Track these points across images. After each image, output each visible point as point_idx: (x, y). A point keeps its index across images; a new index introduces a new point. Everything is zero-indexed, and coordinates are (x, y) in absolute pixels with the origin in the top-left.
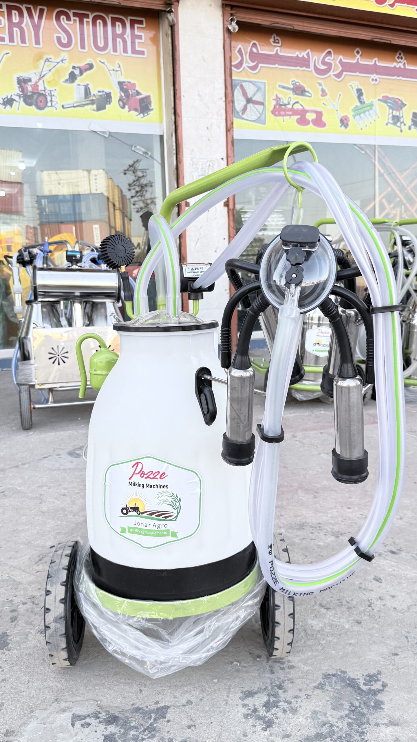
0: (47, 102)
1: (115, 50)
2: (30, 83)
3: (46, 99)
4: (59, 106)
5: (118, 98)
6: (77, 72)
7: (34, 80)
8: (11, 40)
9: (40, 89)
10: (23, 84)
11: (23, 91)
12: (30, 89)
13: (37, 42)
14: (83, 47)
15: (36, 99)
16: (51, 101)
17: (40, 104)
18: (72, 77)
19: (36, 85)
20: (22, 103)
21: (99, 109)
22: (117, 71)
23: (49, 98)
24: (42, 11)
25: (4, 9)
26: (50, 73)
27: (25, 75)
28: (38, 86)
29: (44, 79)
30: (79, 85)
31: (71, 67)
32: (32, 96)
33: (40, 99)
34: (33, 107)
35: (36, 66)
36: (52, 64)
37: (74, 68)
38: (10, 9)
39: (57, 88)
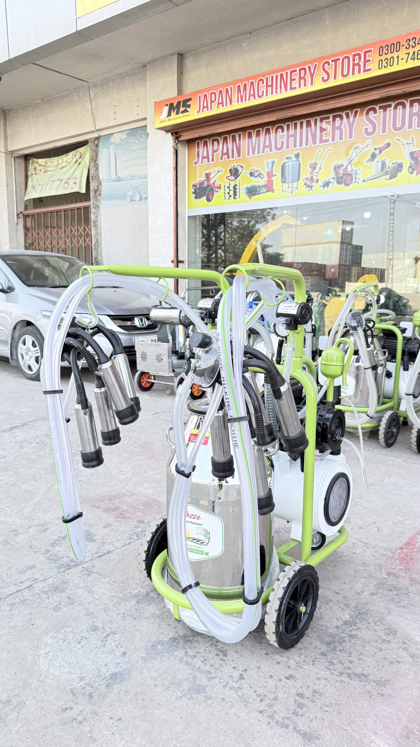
0: (352, 179)
1: (410, 126)
2: (342, 168)
3: (352, 177)
4: (361, 181)
5: (408, 166)
6: (377, 152)
7: (345, 166)
8: (333, 139)
9: (348, 171)
10: (337, 169)
11: (337, 175)
12: (342, 172)
13: (351, 137)
14: (384, 131)
15: (345, 180)
16: (356, 178)
17: (347, 182)
18: (373, 156)
19: (346, 168)
20: (335, 184)
21: (391, 178)
22: (410, 144)
23: (354, 177)
24: (356, 112)
25: (331, 119)
26: (357, 158)
27: (339, 163)
28: (347, 169)
29: (352, 163)
30: (377, 162)
31: (373, 149)
32: (342, 177)
33: (348, 178)
34: (343, 185)
35: (347, 154)
36: (359, 150)
37: (375, 149)
38: (334, 118)
39: (361, 168)
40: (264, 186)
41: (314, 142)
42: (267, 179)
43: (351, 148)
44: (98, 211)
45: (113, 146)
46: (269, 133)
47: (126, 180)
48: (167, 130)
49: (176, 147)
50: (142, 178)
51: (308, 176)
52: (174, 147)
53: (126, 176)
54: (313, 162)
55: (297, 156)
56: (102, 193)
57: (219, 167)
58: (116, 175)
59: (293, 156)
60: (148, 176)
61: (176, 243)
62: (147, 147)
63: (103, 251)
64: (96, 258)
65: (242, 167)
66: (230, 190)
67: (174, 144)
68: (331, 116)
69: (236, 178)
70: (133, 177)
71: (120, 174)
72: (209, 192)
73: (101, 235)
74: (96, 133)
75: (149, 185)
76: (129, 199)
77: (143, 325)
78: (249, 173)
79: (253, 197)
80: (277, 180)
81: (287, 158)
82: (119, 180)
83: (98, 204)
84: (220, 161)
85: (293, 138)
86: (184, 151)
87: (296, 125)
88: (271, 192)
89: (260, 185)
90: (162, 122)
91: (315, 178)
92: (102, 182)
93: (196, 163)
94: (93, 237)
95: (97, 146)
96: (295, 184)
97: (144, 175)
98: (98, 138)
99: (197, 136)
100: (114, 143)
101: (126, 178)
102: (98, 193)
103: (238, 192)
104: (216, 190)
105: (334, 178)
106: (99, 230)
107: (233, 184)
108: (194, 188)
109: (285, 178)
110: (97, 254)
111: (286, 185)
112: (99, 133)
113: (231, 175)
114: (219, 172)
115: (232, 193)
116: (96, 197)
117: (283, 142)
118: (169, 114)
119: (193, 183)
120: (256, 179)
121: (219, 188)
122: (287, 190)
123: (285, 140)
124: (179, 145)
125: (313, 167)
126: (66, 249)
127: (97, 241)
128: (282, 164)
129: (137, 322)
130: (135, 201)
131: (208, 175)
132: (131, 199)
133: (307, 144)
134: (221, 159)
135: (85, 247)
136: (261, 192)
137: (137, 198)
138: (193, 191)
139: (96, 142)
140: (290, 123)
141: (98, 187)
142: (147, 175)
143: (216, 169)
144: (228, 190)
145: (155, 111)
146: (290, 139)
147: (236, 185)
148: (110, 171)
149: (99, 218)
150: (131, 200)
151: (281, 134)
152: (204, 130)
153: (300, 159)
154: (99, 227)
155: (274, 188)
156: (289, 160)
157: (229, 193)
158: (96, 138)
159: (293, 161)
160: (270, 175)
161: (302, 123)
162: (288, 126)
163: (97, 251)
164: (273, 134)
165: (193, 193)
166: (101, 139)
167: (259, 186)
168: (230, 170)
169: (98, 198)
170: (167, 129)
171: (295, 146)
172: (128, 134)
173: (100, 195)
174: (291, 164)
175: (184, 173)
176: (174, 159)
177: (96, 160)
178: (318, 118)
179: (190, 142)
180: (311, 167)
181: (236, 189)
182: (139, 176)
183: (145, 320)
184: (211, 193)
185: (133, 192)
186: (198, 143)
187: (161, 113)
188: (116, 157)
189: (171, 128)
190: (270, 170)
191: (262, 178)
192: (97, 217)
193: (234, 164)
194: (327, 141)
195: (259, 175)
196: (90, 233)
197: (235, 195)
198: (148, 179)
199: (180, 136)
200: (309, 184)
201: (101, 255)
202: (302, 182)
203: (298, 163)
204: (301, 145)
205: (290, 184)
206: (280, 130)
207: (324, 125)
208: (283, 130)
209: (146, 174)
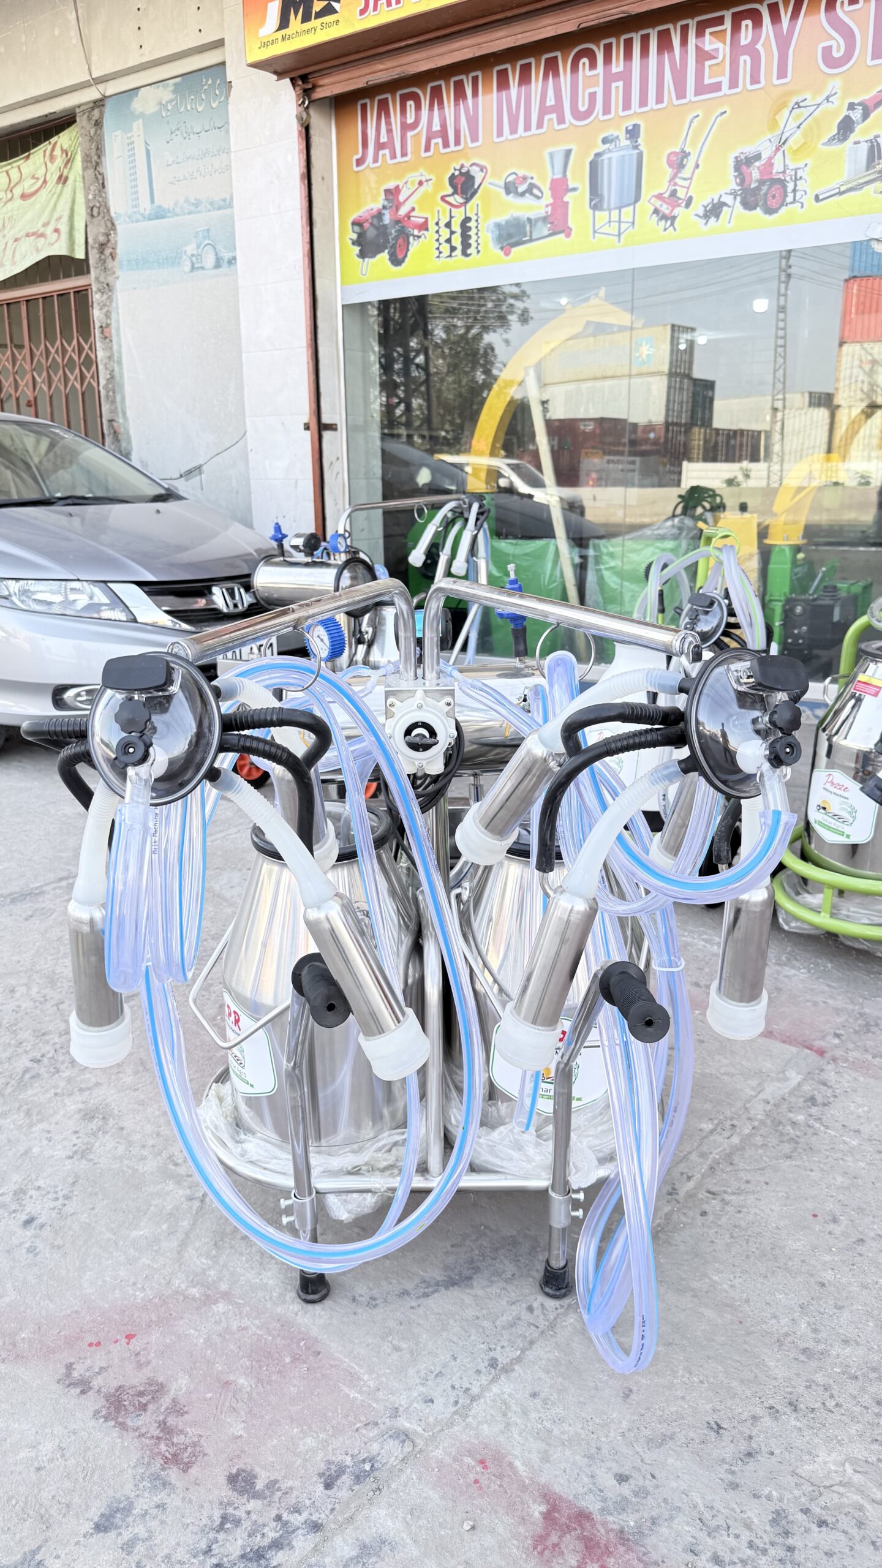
0: (786, 195)
2: (757, 164)
3: (785, 187)
4: (809, 200)
6: (856, 115)
7: (765, 156)
8: (734, 83)
9: (774, 171)
10: (744, 168)
11: (742, 183)
12: (756, 175)
13: (782, 74)
15: (766, 195)
16: (794, 191)
17: (772, 203)
18: (846, 127)
19: (770, 164)
20: (739, 208)
23: (790, 186)
25: (728, 24)
26: (799, 132)
27: (749, 149)
28: (772, 165)
29: (785, 147)
30: (857, 143)
31: (846, 106)
32: (758, 188)
33: (773, 191)
34: (758, 211)
35: (774, 124)
36: (806, 112)
37: (851, 106)
38: (737, 19)
39: (809, 161)
40: (545, 219)
41: (681, 93)
42: (551, 201)
43: (784, 105)
44: (109, 298)
45: (141, 121)
46: (556, 74)
47: (178, 215)
48: (279, 69)
49: (305, 116)
50: (219, 209)
51: (664, 188)
52: (299, 118)
53: (176, 204)
54: (678, 150)
55: (633, 133)
56: (118, 251)
57: (422, 170)
58: (152, 201)
59: (622, 135)
60: (235, 203)
61: (313, 377)
62: (227, 123)
63: (128, 402)
64: (111, 421)
65: (482, 169)
66: (452, 233)
67: (301, 109)
68: (728, 15)
69: (468, 200)
70: (196, 205)
71: (164, 200)
72: (396, 238)
73: (120, 363)
74: (93, 88)
75: (237, 227)
76: (188, 263)
77: (236, 606)
78: (502, 184)
79: (514, 250)
80: (578, 201)
81: (605, 141)
82: (159, 214)
83: (110, 279)
84: (424, 155)
85: (620, 84)
86: (325, 130)
87: (629, 44)
88: (562, 236)
89: (532, 217)
90: (265, 45)
91: (681, 193)
92: (116, 223)
93: (359, 162)
94: (101, 367)
95: (98, 124)
96: (627, 212)
97: (224, 200)
98: (99, 103)
99: (360, 84)
100: (142, 115)
101: (178, 210)
102: (108, 252)
103: (474, 238)
104: (416, 232)
105: (734, 194)
106: (115, 347)
107: (459, 215)
108: (357, 229)
109: (601, 197)
110: (114, 411)
111: (602, 216)
112: (101, 87)
113: (455, 192)
114: (421, 183)
115: (457, 241)
116: (105, 261)
117: (593, 96)
118: (284, 23)
119: (354, 216)
120: (520, 201)
121: (424, 226)
122: (606, 229)
123: (599, 91)
124: (312, 112)
125: (678, 161)
126: (35, 399)
127: (112, 378)
128: (591, 157)
129: (219, 598)
130: (202, 268)
131: (392, 194)
132: (193, 264)
133: (659, 99)
134: (427, 149)
135: (83, 394)
136: (534, 237)
137: (210, 260)
138: (355, 236)
139: (96, 113)
140: (613, 40)
141: (107, 235)
142: (232, 198)
143: (414, 177)
144: (448, 231)
145: (245, 15)
146: (614, 85)
147: (467, 219)
148: (136, 192)
149: (113, 316)
150: (193, 268)
151: (588, 73)
152: (382, 67)
153: (640, 141)
154: (114, 339)
155: (571, 224)
156: (612, 146)
157: (449, 241)
158: (95, 102)
159: (622, 149)
160: (560, 187)
161: (645, 40)
162: (608, 49)
163: (113, 402)
164: (565, 76)
165: (354, 243)
166: (109, 105)
167: (529, 220)
168: (452, 178)
169: (110, 263)
170: (281, 67)
171: (627, 106)
172: (177, 89)
173: (113, 256)
174: (615, 155)
175: (330, 189)
176: (300, 152)
177: (97, 164)
178: (692, 23)
179: (342, 104)
180: (670, 163)
181: (470, 229)
182: (211, 203)
183: (238, 591)
184: (400, 241)
185: (198, 247)
186: (364, 107)
187: (262, 21)
188: (148, 152)
189: (289, 63)
190: (559, 176)
191: (538, 198)
192: (108, 315)
193: (463, 161)
194: (717, 87)
195: (530, 190)
196: (93, 356)
197: (466, 245)
198: (236, 210)
199: (314, 87)
200: (667, 212)
201: (124, 414)
202: (645, 206)
203: (637, 151)
204: (643, 102)
205: (615, 213)
206: (585, 60)
207: (709, 42)
208: (593, 65)
209: (228, 197)
